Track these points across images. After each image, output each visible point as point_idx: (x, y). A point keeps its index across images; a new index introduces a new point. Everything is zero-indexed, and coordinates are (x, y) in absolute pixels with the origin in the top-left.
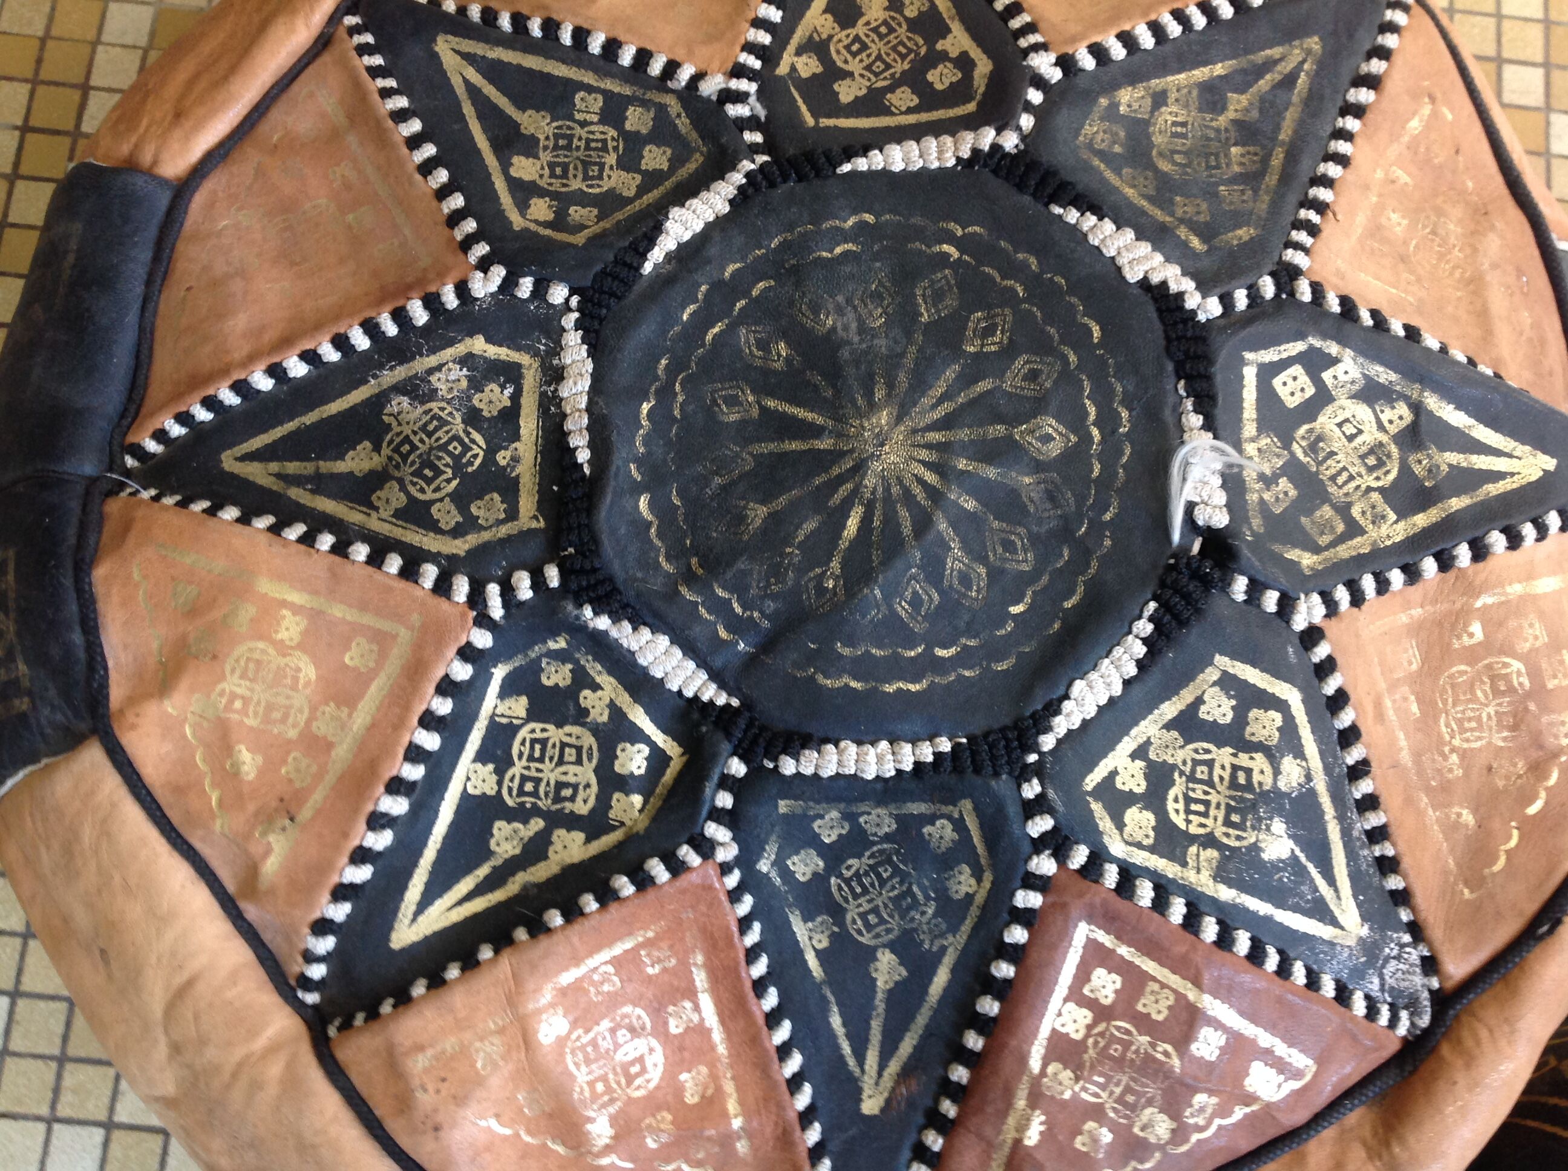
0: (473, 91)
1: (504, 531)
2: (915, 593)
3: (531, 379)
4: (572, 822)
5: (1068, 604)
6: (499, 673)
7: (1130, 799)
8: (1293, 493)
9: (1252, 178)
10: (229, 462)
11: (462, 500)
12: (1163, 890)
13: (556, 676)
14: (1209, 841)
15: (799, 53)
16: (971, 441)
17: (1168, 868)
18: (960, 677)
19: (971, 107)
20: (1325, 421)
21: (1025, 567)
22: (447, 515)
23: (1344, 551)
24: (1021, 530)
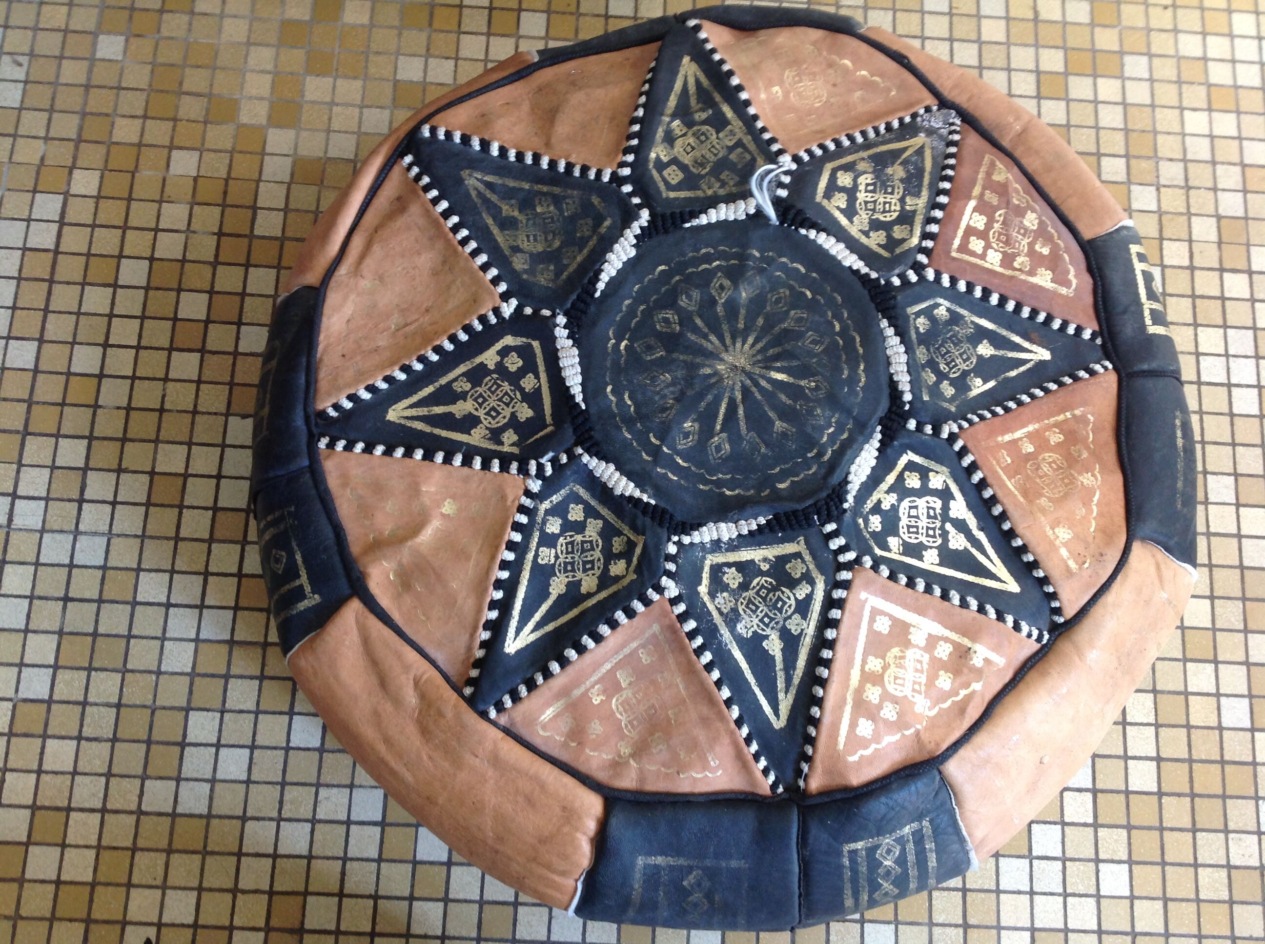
0: (538, 626)
1: (808, 558)
2: (811, 343)
3: (719, 558)
4: (946, 508)
5: (803, 270)
6: (878, 552)
7: (889, 237)
8: (727, 173)
9: (557, 200)
10: (779, 724)
11: (792, 584)
12: (930, 220)
13: (876, 522)
14: (902, 200)
15: (502, 444)
16: (729, 322)
17: (919, 219)
18: (848, 318)
19: (536, 344)
20: (687, 160)
21: (788, 293)
22: (802, 592)
23: (752, 147)
24: (769, 296)
